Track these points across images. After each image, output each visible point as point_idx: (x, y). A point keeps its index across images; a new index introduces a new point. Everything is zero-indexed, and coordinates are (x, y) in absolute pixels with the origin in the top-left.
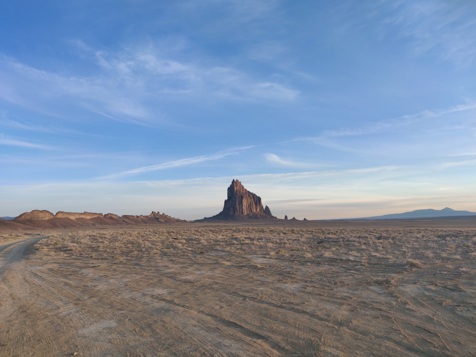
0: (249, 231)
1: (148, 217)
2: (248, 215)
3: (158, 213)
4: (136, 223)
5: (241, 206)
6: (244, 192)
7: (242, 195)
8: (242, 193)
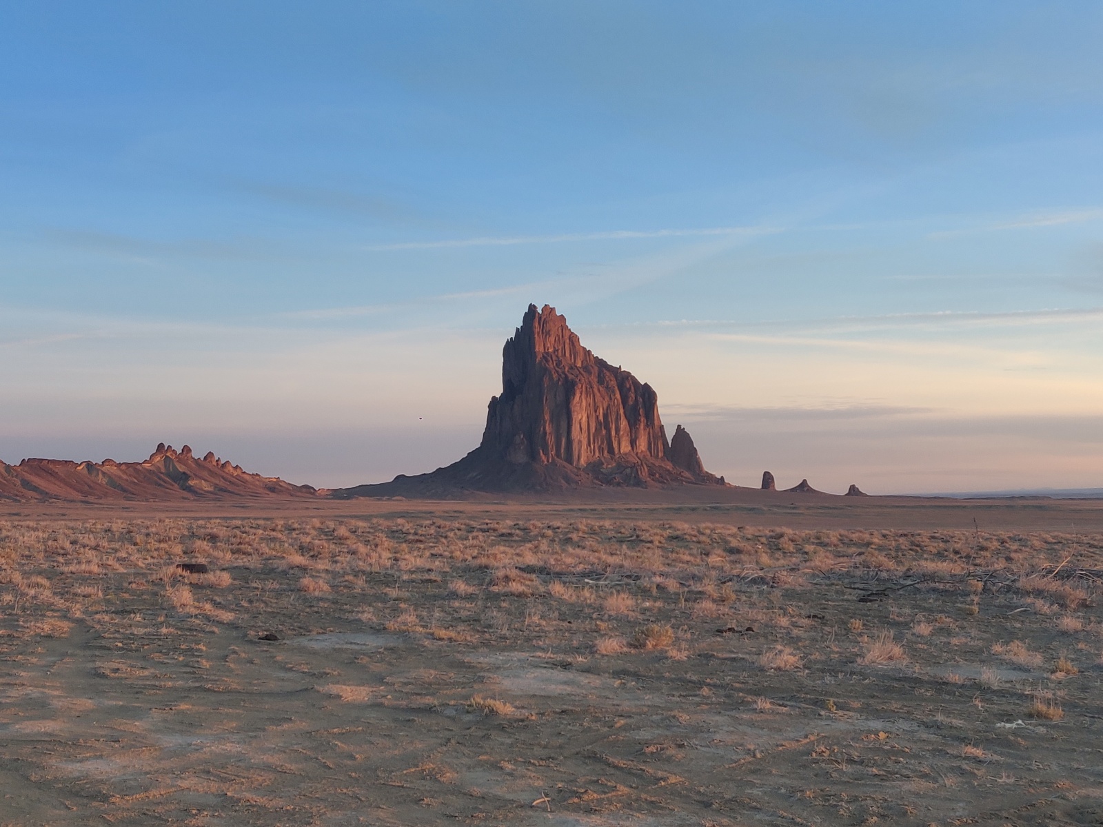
0: (571, 539)
1: (136, 470)
2: (594, 468)
3: (186, 449)
4: (86, 494)
5: (564, 425)
6: (579, 365)
7: (570, 377)
8: (571, 368)
